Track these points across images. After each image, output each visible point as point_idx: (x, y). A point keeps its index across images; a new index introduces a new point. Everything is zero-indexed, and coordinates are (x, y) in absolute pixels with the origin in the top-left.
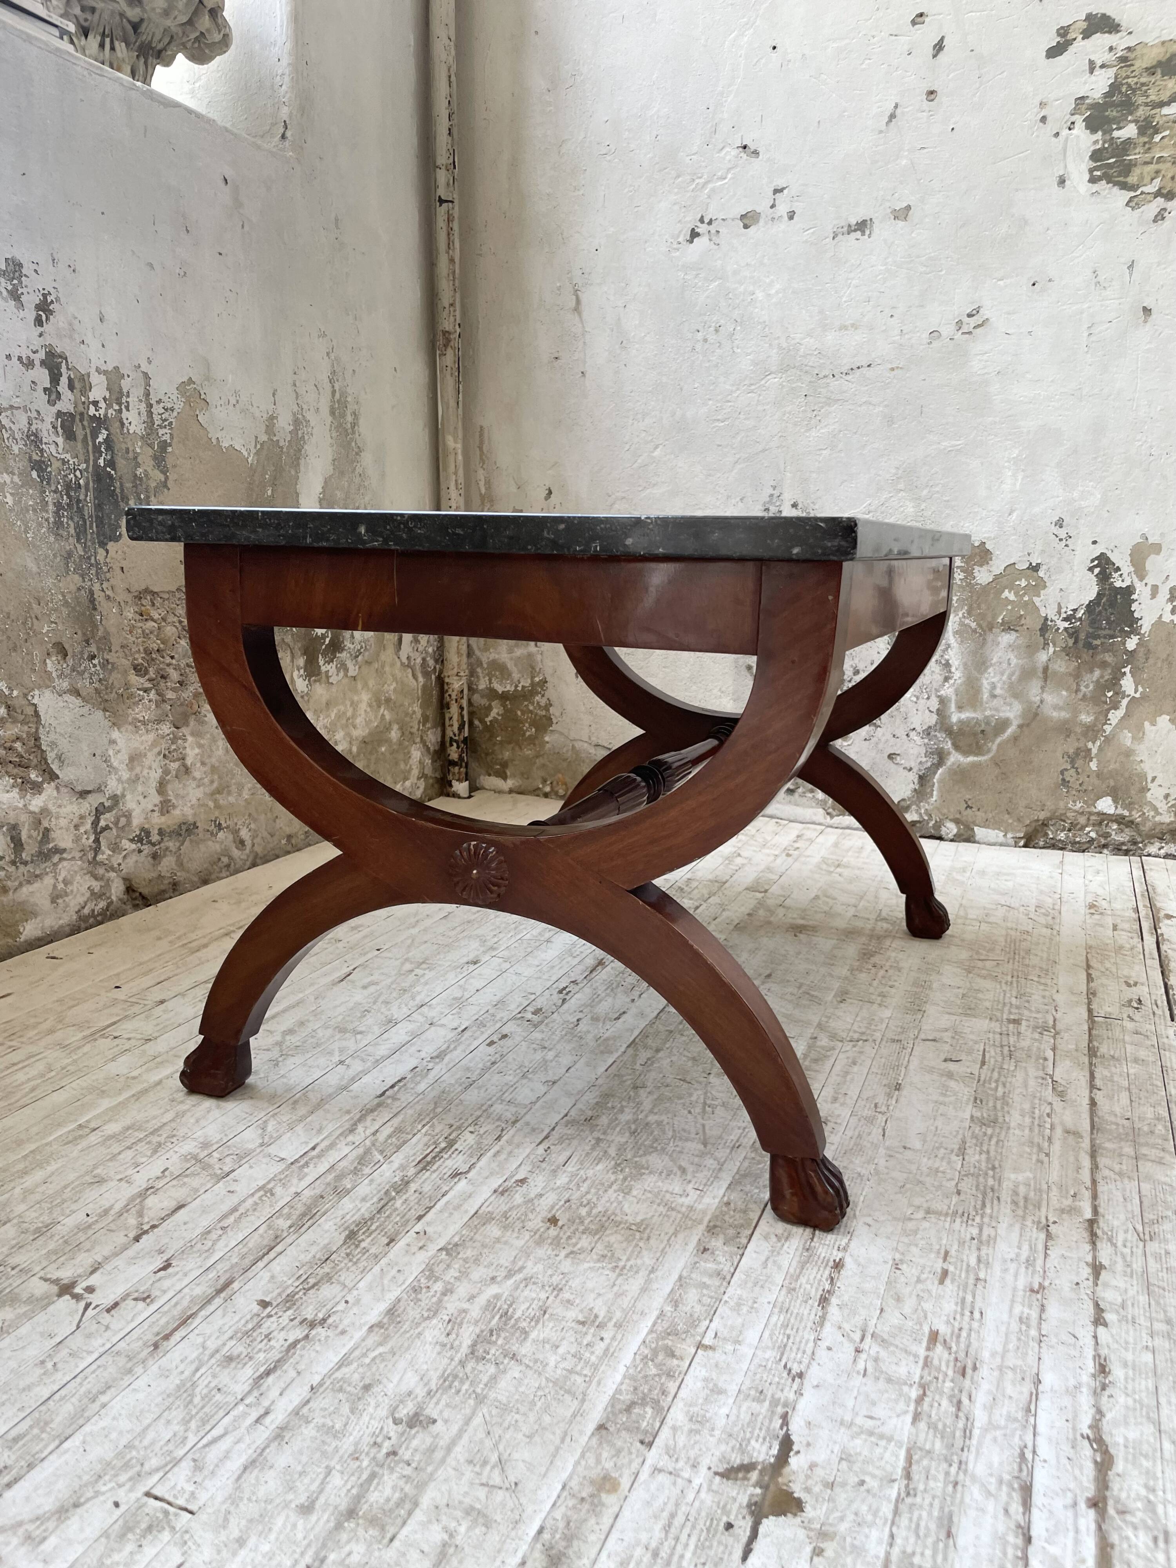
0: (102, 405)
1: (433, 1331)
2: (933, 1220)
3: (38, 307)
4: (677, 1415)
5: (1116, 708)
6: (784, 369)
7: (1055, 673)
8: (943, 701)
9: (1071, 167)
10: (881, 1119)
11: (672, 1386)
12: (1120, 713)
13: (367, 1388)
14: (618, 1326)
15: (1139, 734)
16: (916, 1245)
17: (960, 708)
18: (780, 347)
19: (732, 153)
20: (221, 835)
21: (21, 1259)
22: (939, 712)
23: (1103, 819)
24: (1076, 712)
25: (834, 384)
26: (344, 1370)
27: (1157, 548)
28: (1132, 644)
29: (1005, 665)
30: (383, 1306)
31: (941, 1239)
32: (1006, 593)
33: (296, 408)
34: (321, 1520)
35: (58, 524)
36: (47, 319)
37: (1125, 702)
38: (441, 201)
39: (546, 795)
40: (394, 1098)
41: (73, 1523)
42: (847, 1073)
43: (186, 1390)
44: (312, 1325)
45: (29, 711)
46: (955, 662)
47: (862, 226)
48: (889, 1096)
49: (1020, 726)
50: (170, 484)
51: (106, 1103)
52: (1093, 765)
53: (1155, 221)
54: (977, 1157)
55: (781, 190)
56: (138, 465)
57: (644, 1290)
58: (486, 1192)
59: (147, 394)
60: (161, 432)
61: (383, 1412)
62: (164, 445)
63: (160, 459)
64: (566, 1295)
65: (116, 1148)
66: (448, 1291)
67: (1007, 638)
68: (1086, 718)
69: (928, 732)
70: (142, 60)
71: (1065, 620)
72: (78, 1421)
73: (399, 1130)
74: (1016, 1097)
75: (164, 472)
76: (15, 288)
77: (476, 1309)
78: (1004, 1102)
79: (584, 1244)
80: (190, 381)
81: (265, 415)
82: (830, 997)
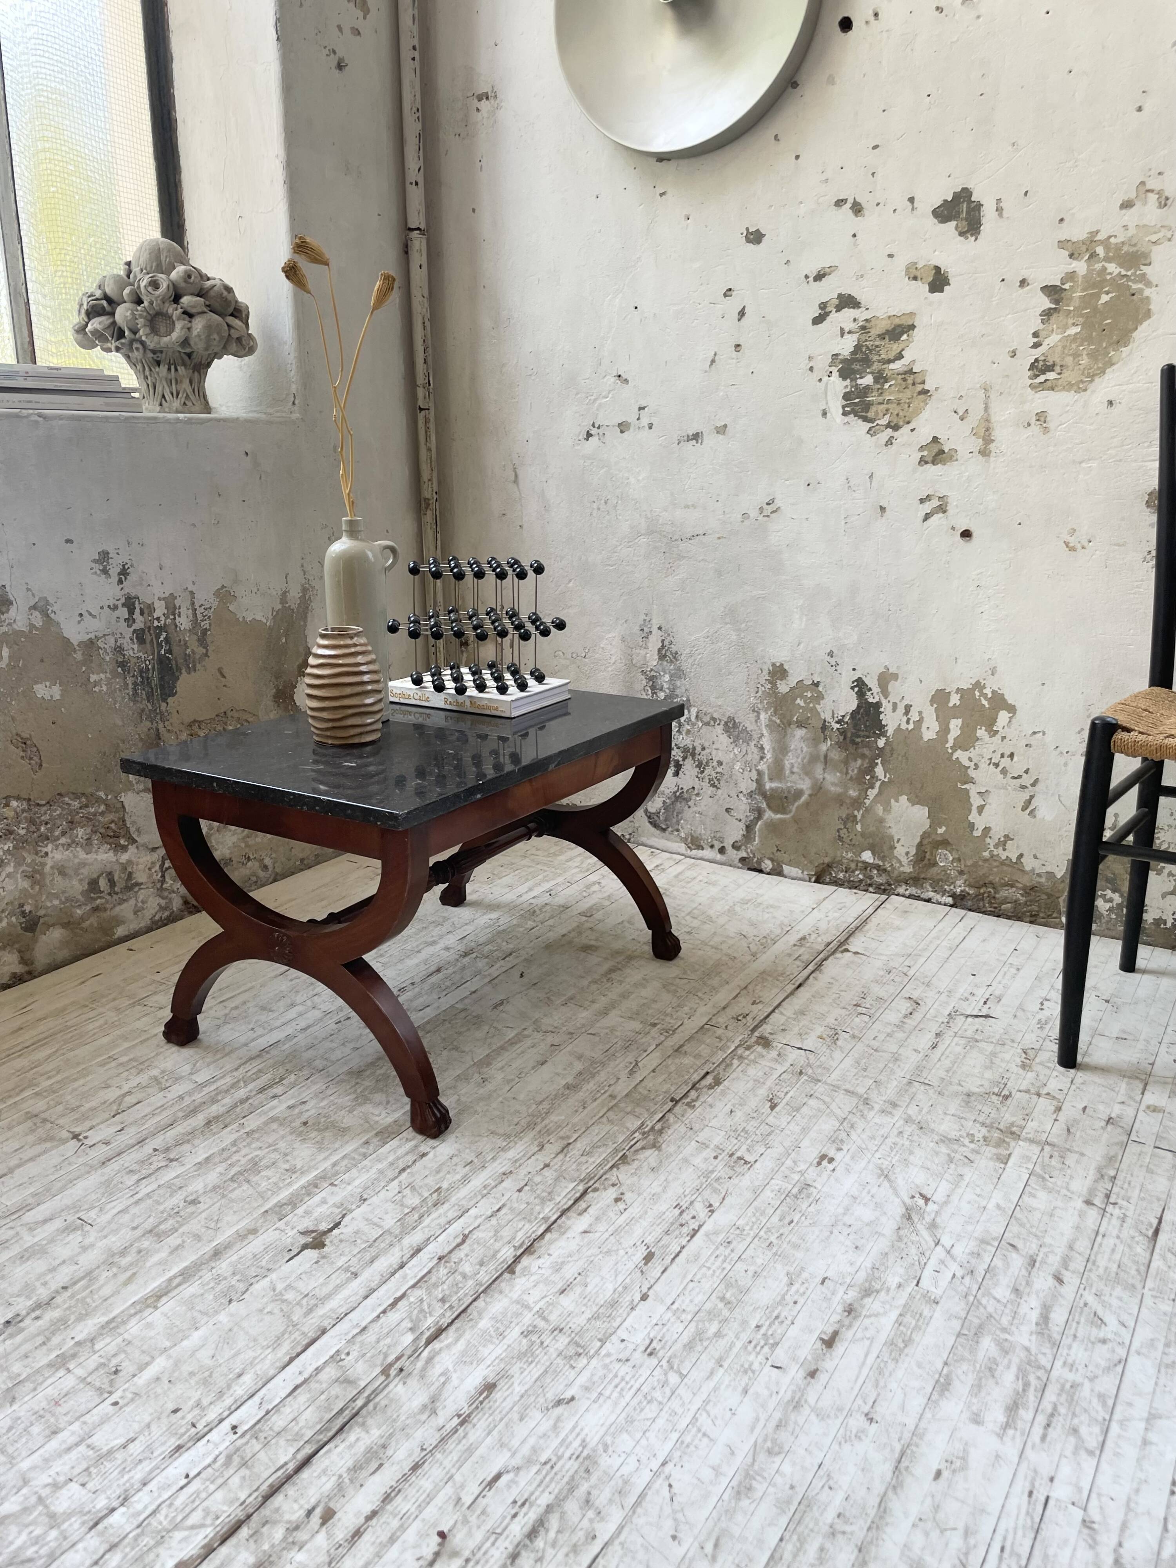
0: (163, 618)
1: (220, 1168)
2: (491, 1137)
3: (119, 574)
4: (301, 1210)
5: (872, 788)
6: (650, 532)
7: (832, 760)
8: (760, 773)
9: (831, 404)
10: (517, 1080)
11: (307, 1199)
12: (875, 791)
13: (181, 1188)
14: (302, 1173)
15: (887, 809)
16: (470, 1148)
17: (771, 779)
18: (647, 517)
19: (612, 380)
20: (250, 864)
21: (61, 1122)
22: (757, 781)
23: (866, 866)
24: (846, 789)
25: (682, 546)
26: (175, 1180)
27: (895, 677)
28: (881, 743)
29: (799, 751)
30: (206, 1155)
31: (485, 1146)
32: (798, 701)
33: (303, 581)
34: (139, 1232)
35: (135, 694)
36: (126, 578)
37: (878, 784)
38: (421, 409)
40: (267, 1053)
41: (48, 1225)
42: (523, 1052)
43: (108, 1183)
44: (171, 1161)
45: (119, 805)
46: (767, 747)
47: (696, 437)
48: (533, 1068)
49: (810, 796)
50: (210, 654)
51: (127, 1045)
52: (859, 827)
53: (886, 445)
54: (546, 1106)
55: (643, 408)
56: (187, 648)
57: (325, 1159)
58: (285, 1106)
59: (193, 604)
60: (203, 624)
61: (182, 1197)
62: (205, 631)
63: (202, 641)
64: (288, 1158)
65: (121, 1070)
66: (237, 1151)
67: (800, 733)
68: (853, 793)
69: (750, 795)
70: (196, 374)
71: (837, 722)
72: (62, 1190)
73: (260, 1071)
74: (602, 1074)
75: (205, 647)
76: (105, 567)
77: (244, 1161)
78: (593, 1076)
79: (312, 1135)
80: (223, 587)
81: (280, 593)
82: (559, 1001)
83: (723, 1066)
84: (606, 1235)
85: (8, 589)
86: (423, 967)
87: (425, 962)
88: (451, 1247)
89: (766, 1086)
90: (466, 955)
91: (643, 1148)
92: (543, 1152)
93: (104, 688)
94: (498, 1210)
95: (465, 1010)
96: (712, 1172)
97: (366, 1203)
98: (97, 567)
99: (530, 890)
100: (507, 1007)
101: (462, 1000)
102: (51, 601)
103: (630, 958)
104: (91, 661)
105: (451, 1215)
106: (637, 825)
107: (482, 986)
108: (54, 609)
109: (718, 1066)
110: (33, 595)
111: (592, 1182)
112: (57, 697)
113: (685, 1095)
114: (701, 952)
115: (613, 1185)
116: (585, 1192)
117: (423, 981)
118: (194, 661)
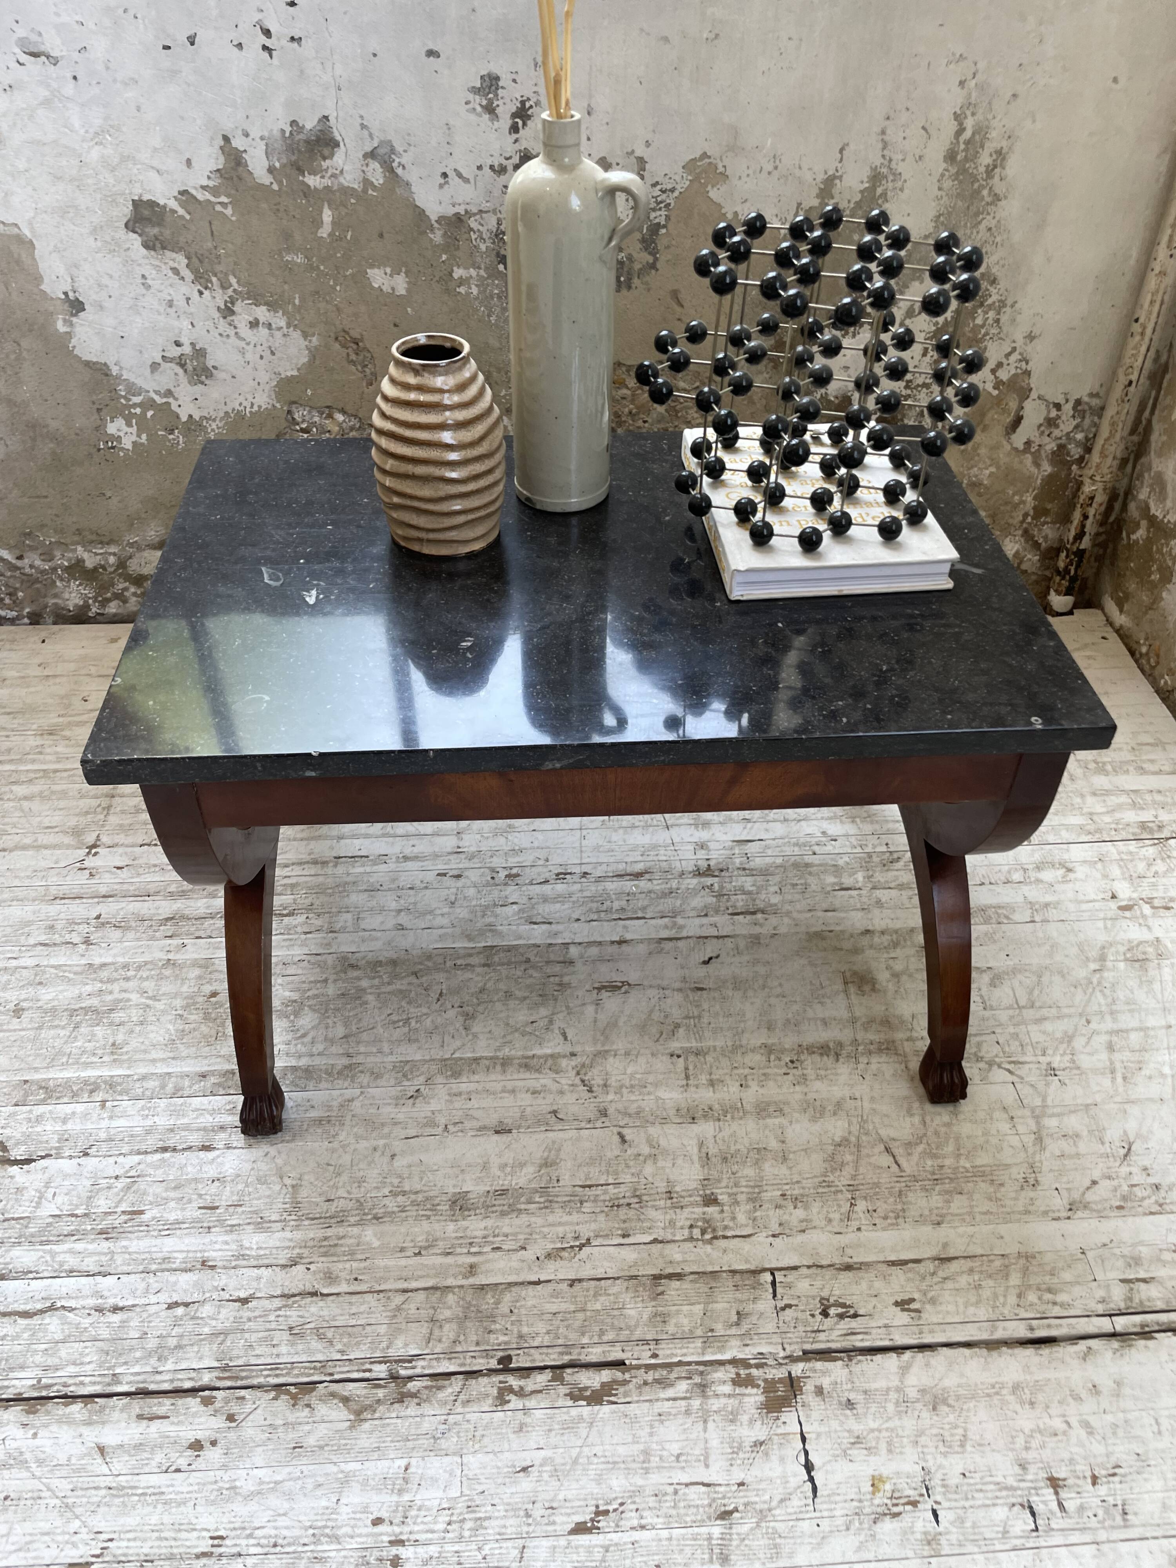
1: (90, 989)
3: (514, 115)
4: (41, 1109)
11: (66, 1100)
13: (40, 983)
14: (115, 1060)
16: (247, 1186)
26: (53, 970)
30: (109, 960)
31: (259, 1199)
33: (878, 161)
36: (524, 124)
40: (337, 865)
43: (24, 925)
44: (87, 942)
48: (481, 1128)
50: (658, 266)
56: (621, 249)
57: (154, 1061)
60: (653, 215)
61: (24, 997)
62: (655, 228)
63: (649, 241)
64: (138, 1028)
66: (127, 979)
73: (293, 886)
74: (524, 1219)
75: (654, 253)
76: (491, 102)
77: (116, 995)
78: (513, 1210)
79: (192, 1017)
80: (705, 155)
81: (821, 177)
82: (675, 1045)
83: (650, 1376)
84: (103, 1482)
85: (332, 121)
88: (22, 1308)
89: (640, 1482)
90: (705, 872)
91: (345, 1400)
92: (280, 1274)
93: (475, 290)
94: (116, 1309)
96: (336, 1539)
97: (83, 1160)
98: (478, 101)
100: (611, 1003)
101: (592, 944)
102: (399, 148)
103: (888, 1048)
104: (458, 248)
105: (90, 1264)
108: (403, 161)
109: (648, 1367)
110: (371, 136)
111: (229, 1383)
112: (401, 290)
113: (526, 1371)
114: (1005, 1127)
115: (231, 1418)
116: (193, 1391)
117: (601, 878)
118: (629, 273)
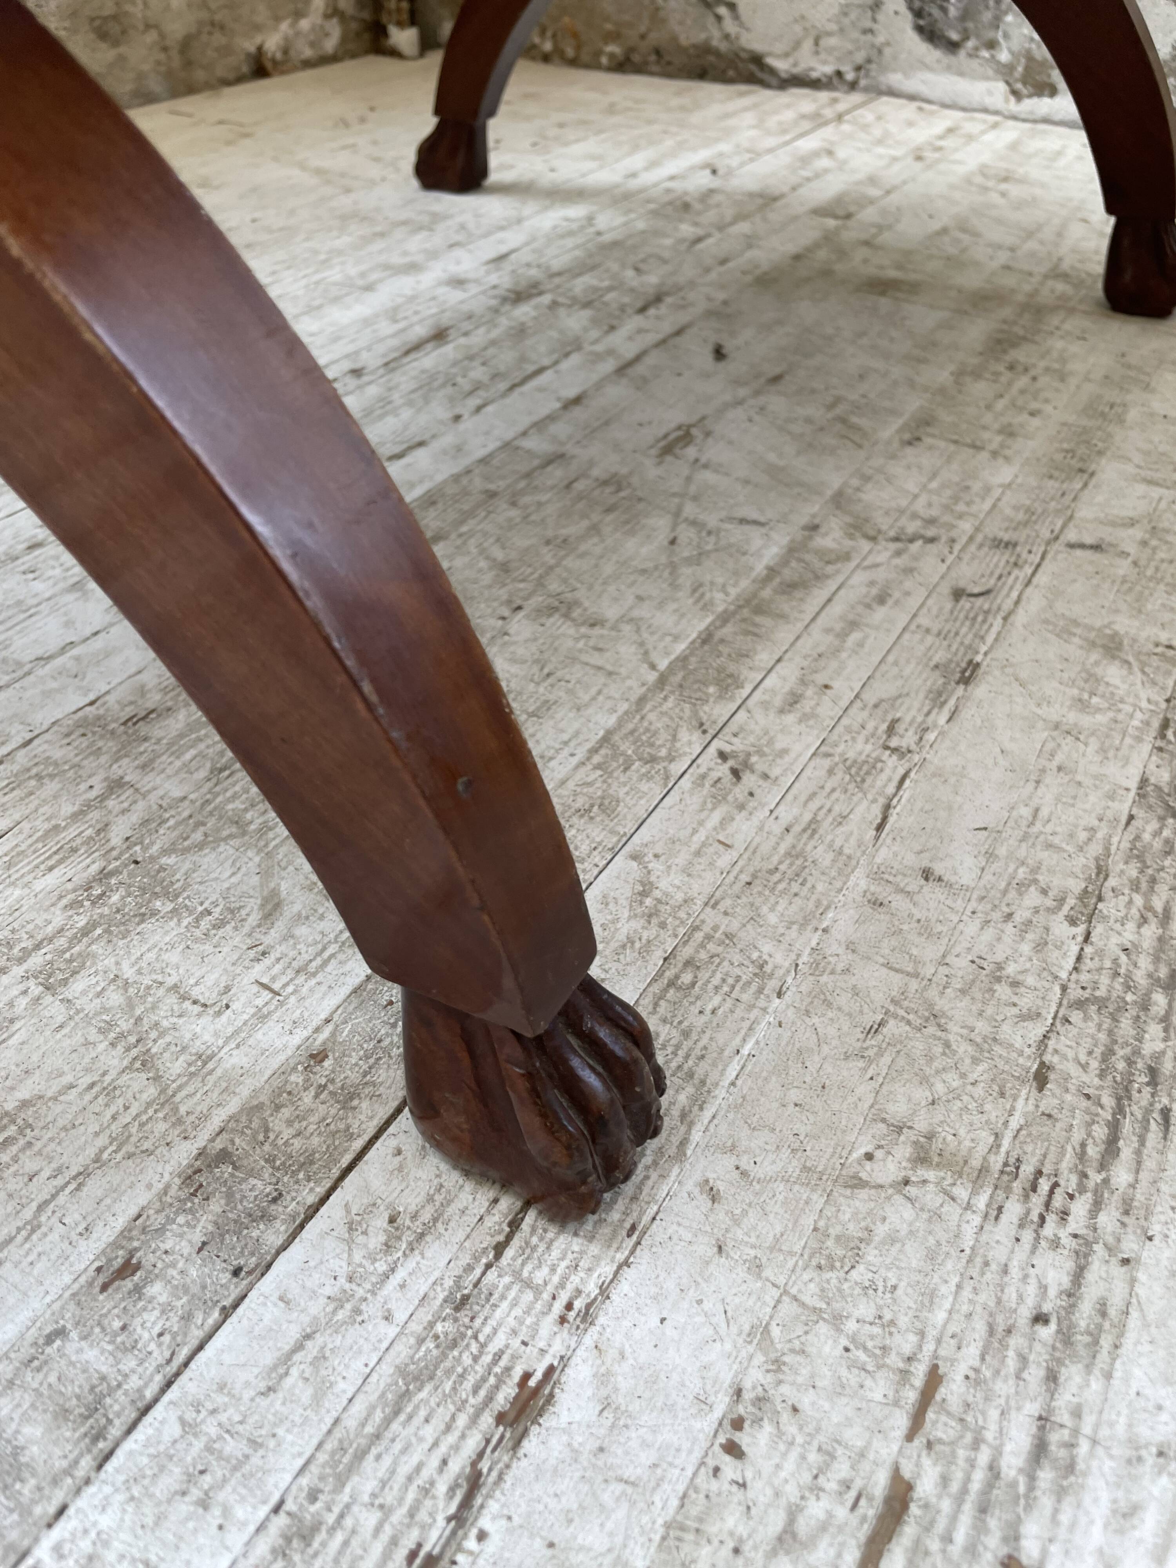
2: (931, 1197)
10: (893, 766)
16: (837, 1321)
31: (931, 1297)
39: (546, 58)
42: (853, 625)
48: (938, 698)
54: (1129, 934)
82: (889, 431)
86: (386, 328)
87: (393, 314)
90: (518, 296)
95: (557, 458)
99: (653, 164)
101: (540, 425)
103: (1037, 310)
106: (880, 39)
107: (599, 385)
117: (389, 366)
